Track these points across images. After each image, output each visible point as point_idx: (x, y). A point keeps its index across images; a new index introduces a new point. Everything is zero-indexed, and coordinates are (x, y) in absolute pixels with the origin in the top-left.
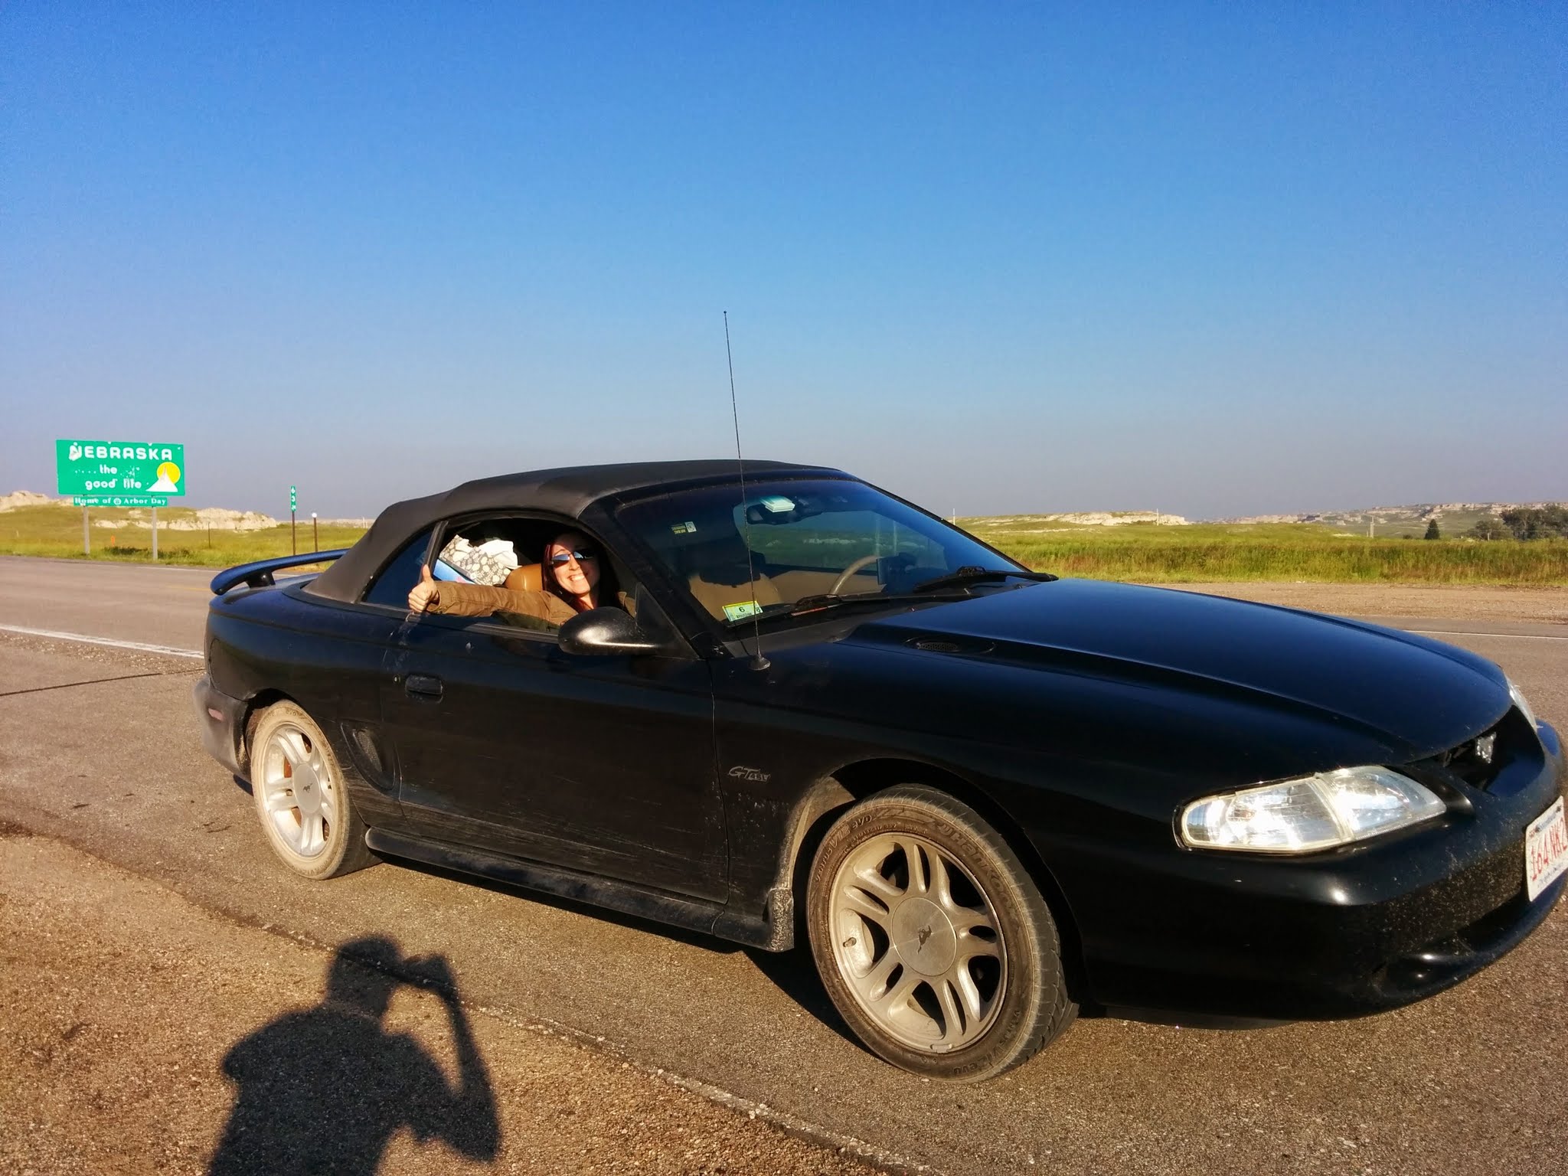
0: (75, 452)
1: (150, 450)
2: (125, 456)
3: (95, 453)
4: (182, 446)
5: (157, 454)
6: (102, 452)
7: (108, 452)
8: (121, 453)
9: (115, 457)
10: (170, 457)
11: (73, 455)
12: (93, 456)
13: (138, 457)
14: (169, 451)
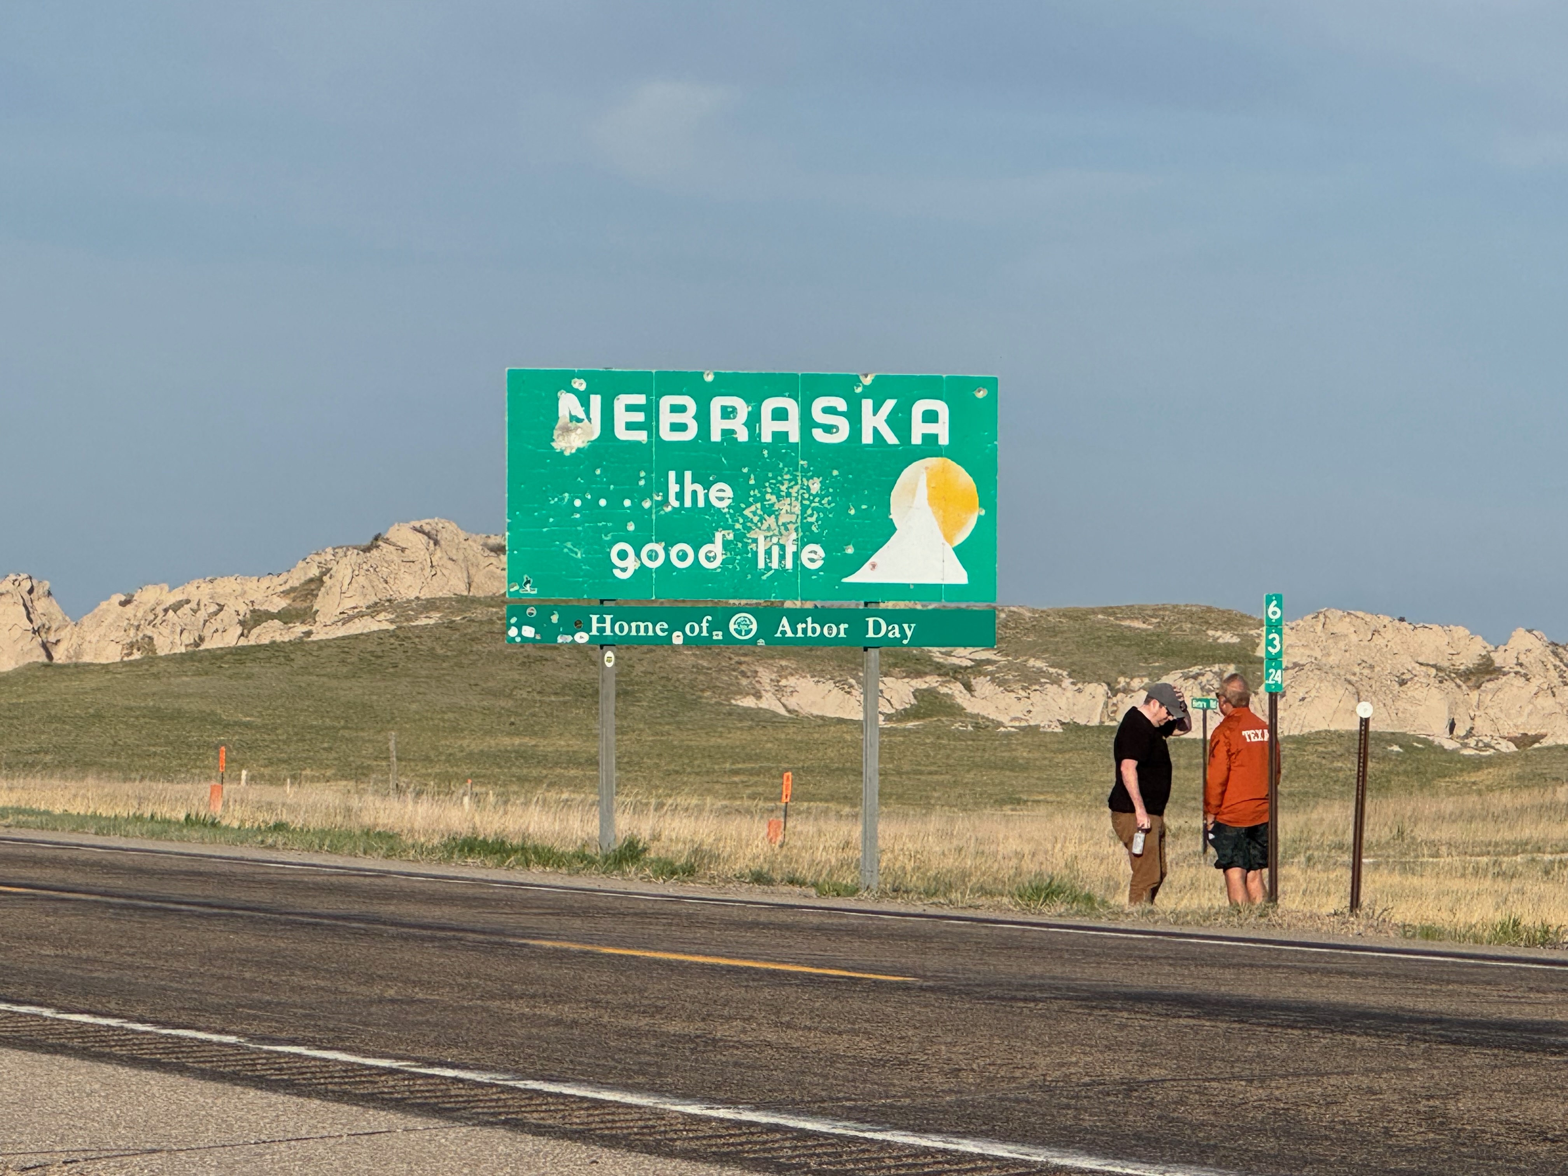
0: (574, 418)
1: (867, 405)
2: (768, 428)
3: (651, 424)
4: (991, 384)
5: (890, 421)
6: (678, 418)
7: (703, 418)
8: (753, 421)
9: (728, 434)
10: (942, 431)
11: (567, 430)
12: (641, 436)
13: (819, 435)
14: (941, 408)
